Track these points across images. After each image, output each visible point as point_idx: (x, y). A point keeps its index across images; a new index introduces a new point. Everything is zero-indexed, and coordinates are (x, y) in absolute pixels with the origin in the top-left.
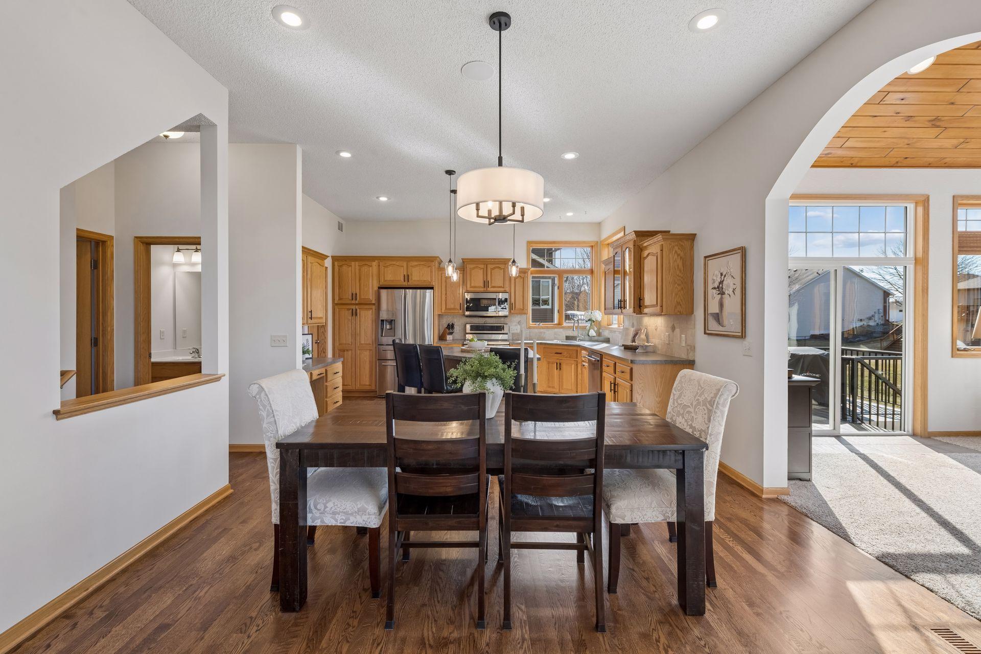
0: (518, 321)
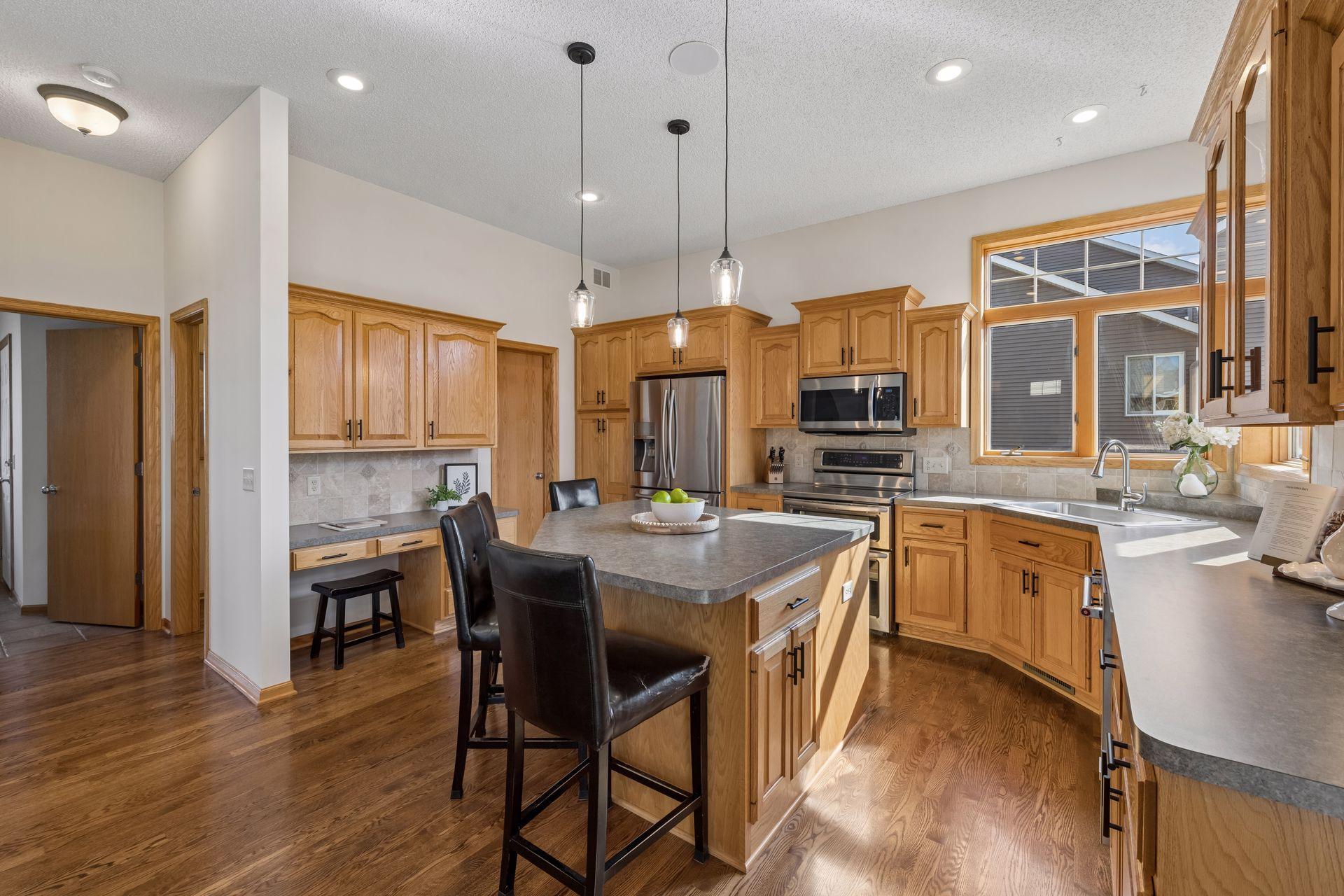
0: (945, 445)
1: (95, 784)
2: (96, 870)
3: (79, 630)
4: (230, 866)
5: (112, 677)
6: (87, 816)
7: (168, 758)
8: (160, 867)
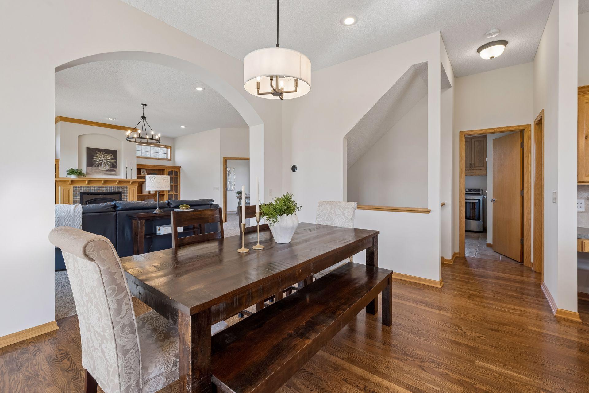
1: (475, 306)
2: (461, 331)
3: (500, 256)
4: (500, 364)
5: (502, 276)
6: (467, 314)
7: (503, 313)
8: (478, 345)
